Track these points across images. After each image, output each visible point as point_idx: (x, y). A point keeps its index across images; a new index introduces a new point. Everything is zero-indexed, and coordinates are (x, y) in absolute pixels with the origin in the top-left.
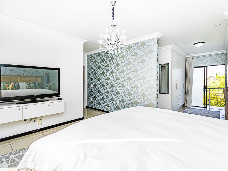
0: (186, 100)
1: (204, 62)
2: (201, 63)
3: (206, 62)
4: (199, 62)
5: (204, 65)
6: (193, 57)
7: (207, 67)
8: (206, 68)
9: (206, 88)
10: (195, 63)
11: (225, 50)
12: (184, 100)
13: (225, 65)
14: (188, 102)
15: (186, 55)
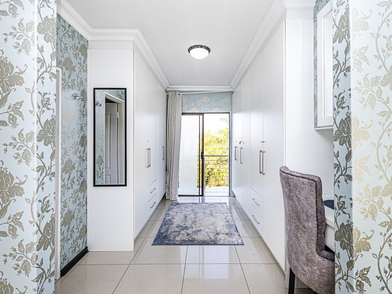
0: (168, 184)
1: (199, 104)
2: (193, 107)
3: (201, 106)
4: (191, 104)
5: (198, 112)
6: (180, 91)
7: (203, 114)
8: (201, 116)
9: (202, 156)
10: (183, 105)
11: (229, 87)
12: (164, 184)
13: (229, 113)
14: (173, 190)
15: (168, 85)
